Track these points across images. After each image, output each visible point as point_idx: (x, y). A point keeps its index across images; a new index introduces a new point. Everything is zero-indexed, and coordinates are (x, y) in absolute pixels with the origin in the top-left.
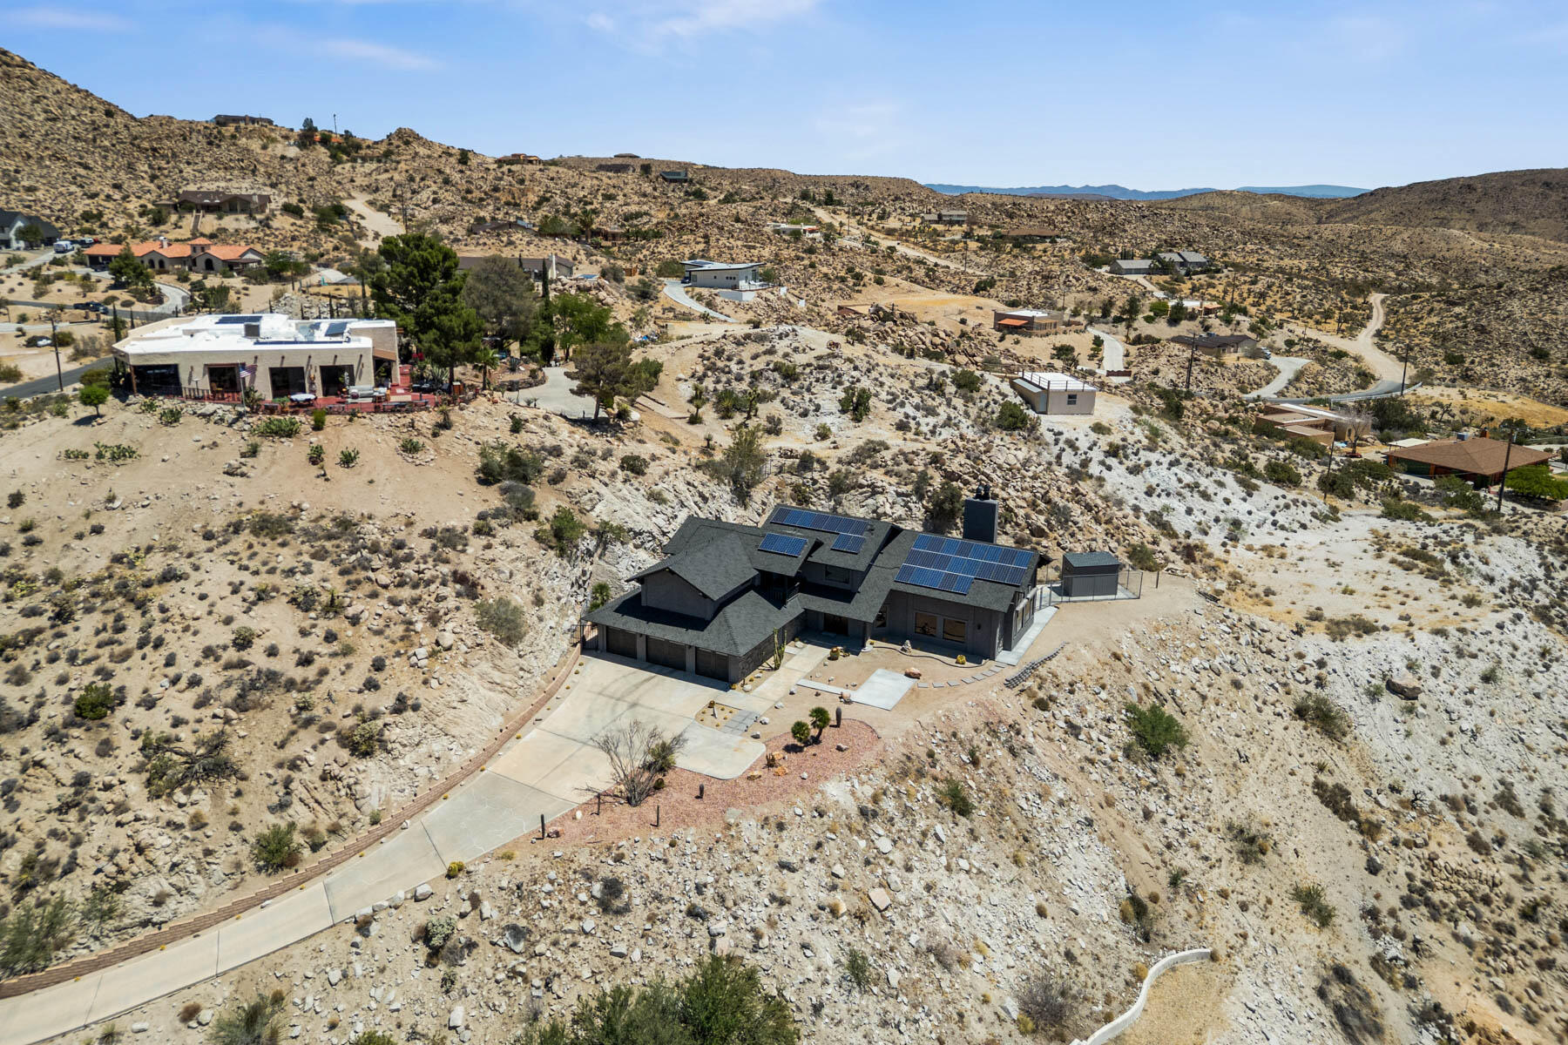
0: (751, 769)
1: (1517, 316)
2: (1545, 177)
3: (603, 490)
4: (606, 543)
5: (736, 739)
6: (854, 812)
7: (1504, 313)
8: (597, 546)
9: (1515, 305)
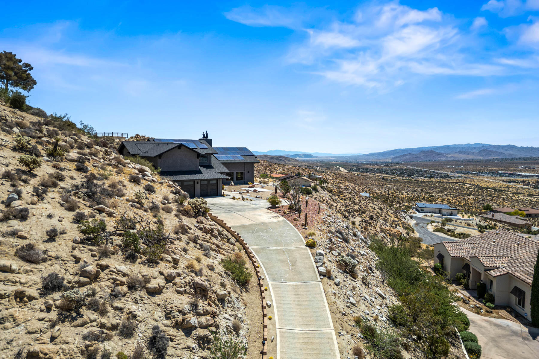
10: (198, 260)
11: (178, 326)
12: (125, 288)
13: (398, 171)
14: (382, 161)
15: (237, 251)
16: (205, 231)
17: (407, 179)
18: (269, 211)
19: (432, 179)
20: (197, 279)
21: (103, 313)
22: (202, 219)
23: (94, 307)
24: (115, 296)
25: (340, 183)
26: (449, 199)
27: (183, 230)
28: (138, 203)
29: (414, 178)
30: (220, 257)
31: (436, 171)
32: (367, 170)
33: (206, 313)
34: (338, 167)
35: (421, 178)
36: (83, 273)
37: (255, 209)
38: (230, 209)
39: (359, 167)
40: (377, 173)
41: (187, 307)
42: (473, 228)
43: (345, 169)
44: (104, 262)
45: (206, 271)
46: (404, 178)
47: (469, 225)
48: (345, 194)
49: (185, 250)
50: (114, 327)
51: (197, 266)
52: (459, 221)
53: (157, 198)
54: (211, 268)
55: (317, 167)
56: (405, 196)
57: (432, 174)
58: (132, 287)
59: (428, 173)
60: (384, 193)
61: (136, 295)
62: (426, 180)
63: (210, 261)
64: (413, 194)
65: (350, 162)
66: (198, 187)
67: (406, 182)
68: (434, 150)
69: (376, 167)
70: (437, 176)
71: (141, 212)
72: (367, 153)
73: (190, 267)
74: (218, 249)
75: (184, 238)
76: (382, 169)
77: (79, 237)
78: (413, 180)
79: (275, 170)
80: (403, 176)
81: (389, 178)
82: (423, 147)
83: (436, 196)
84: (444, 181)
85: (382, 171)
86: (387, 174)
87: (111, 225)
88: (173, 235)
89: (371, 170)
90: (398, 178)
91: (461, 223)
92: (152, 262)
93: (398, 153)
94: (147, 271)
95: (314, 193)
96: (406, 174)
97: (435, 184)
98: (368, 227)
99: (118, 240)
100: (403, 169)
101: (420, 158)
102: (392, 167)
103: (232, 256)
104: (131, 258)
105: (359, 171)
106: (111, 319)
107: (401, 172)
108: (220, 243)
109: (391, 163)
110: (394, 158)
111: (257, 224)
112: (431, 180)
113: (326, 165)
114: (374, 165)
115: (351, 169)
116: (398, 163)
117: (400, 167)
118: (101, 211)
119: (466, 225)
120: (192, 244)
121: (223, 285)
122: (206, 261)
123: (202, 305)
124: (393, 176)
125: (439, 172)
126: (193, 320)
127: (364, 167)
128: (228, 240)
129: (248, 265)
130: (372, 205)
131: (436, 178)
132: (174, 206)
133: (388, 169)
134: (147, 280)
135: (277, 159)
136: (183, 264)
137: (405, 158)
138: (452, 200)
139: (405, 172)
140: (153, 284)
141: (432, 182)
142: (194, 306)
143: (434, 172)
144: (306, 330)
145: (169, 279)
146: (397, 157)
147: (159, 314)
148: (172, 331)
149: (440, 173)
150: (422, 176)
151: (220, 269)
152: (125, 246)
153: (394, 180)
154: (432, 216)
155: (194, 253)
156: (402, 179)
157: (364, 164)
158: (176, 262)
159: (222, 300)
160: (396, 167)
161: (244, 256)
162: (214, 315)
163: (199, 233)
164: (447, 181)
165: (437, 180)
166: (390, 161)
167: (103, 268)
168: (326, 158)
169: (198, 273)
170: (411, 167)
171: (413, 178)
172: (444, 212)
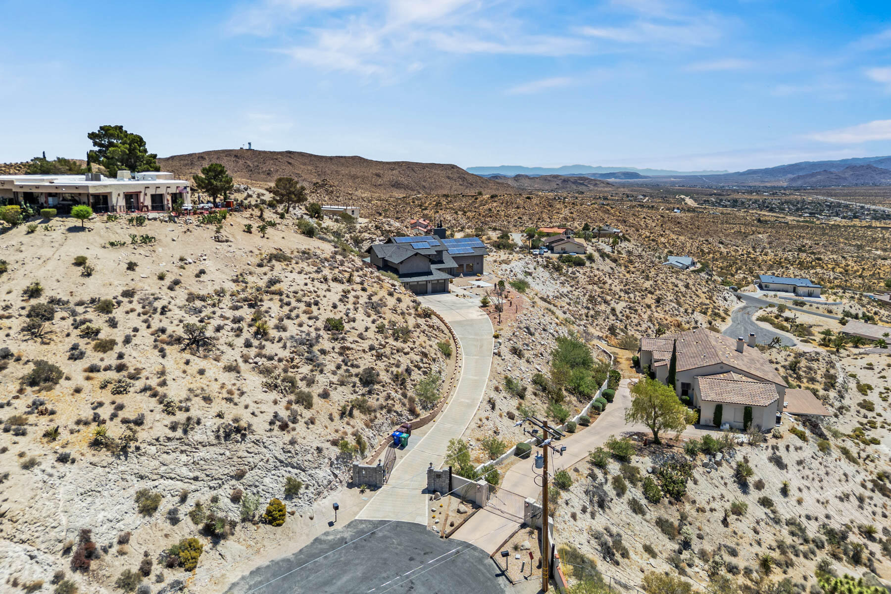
10: (425, 342)
11: (415, 366)
12: (395, 351)
13: (794, 205)
14: (768, 185)
15: (447, 338)
16: (430, 326)
17: (807, 222)
18: (480, 309)
19: (857, 222)
20: (423, 350)
21: (389, 359)
22: (428, 319)
23: (386, 356)
24: (392, 354)
25: (662, 235)
26: (848, 265)
27: (418, 326)
28: (394, 310)
29: (821, 220)
30: (437, 341)
31: (867, 206)
32: (735, 203)
33: (426, 363)
34: (683, 196)
35: (835, 218)
36: (381, 345)
37: (470, 307)
38: (452, 307)
39: (721, 197)
40: (753, 209)
41: (419, 360)
42: (835, 316)
43: (695, 201)
44: (387, 341)
45: (428, 347)
46: (802, 219)
47: (830, 312)
48: (636, 265)
49: (418, 337)
50: (393, 364)
51: (424, 345)
52: (815, 305)
53: (403, 306)
54: (431, 346)
55: (645, 196)
56: (769, 258)
57: (857, 212)
58: (398, 351)
59: (851, 210)
60: (733, 253)
61: (400, 354)
62: (844, 222)
63: (431, 343)
64: (785, 256)
65: (708, 187)
66: (430, 287)
67: (802, 227)
68: (875, 165)
69: (754, 196)
70: (868, 215)
71: (396, 316)
72: (742, 170)
73: (421, 345)
74: (436, 337)
75: (418, 330)
76: (764, 202)
77: (376, 330)
78: (818, 222)
79: (558, 213)
80: (800, 216)
81: (773, 219)
82: (853, 159)
83: (827, 259)
84: (878, 225)
85: (763, 206)
86: (772, 210)
87: (386, 322)
88: (413, 329)
89: (743, 203)
90: (789, 218)
91: (818, 308)
92: (405, 342)
93: (803, 169)
94: (402, 345)
95: (588, 264)
96: (807, 211)
97: (858, 231)
98: (633, 316)
99: (390, 332)
100: (803, 201)
101: (845, 179)
102: (784, 198)
103: (443, 341)
104: (396, 340)
105: (720, 204)
106: (392, 361)
107: (798, 208)
108: (437, 334)
109: (785, 189)
110: (793, 180)
111: (467, 320)
112: (852, 224)
113: (662, 193)
114: (751, 193)
115: (705, 201)
116: (798, 189)
117: (799, 198)
118: (381, 317)
119: (826, 311)
120: (422, 334)
121: (435, 354)
122: (428, 343)
123: (425, 360)
124: (782, 215)
125: (873, 207)
126: (421, 365)
127: (729, 198)
128: (443, 332)
129: (453, 346)
130: (674, 280)
131: (865, 219)
132: (412, 311)
133: (775, 202)
134: (403, 349)
135: (575, 182)
136: (417, 343)
137: (814, 179)
138: (853, 267)
139: (807, 208)
140: (406, 351)
141: (854, 226)
142: (422, 360)
143: (862, 207)
144: (475, 378)
145: (412, 349)
146: (799, 177)
147: (409, 362)
148: (414, 368)
149: (874, 210)
150: (837, 215)
151: (436, 347)
152: (393, 335)
153: (780, 222)
154: (775, 296)
155: (423, 338)
156: (798, 221)
157: (734, 191)
158: (414, 342)
159: (434, 360)
160: (792, 197)
161: (452, 341)
162: (429, 364)
163: (426, 328)
164: (883, 225)
165: (864, 223)
166: (785, 184)
167: (387, 343)
168: (664, 180)
169: (425, 348)
170: (821, 198)
171: (818, 219)
172: (801, 290)
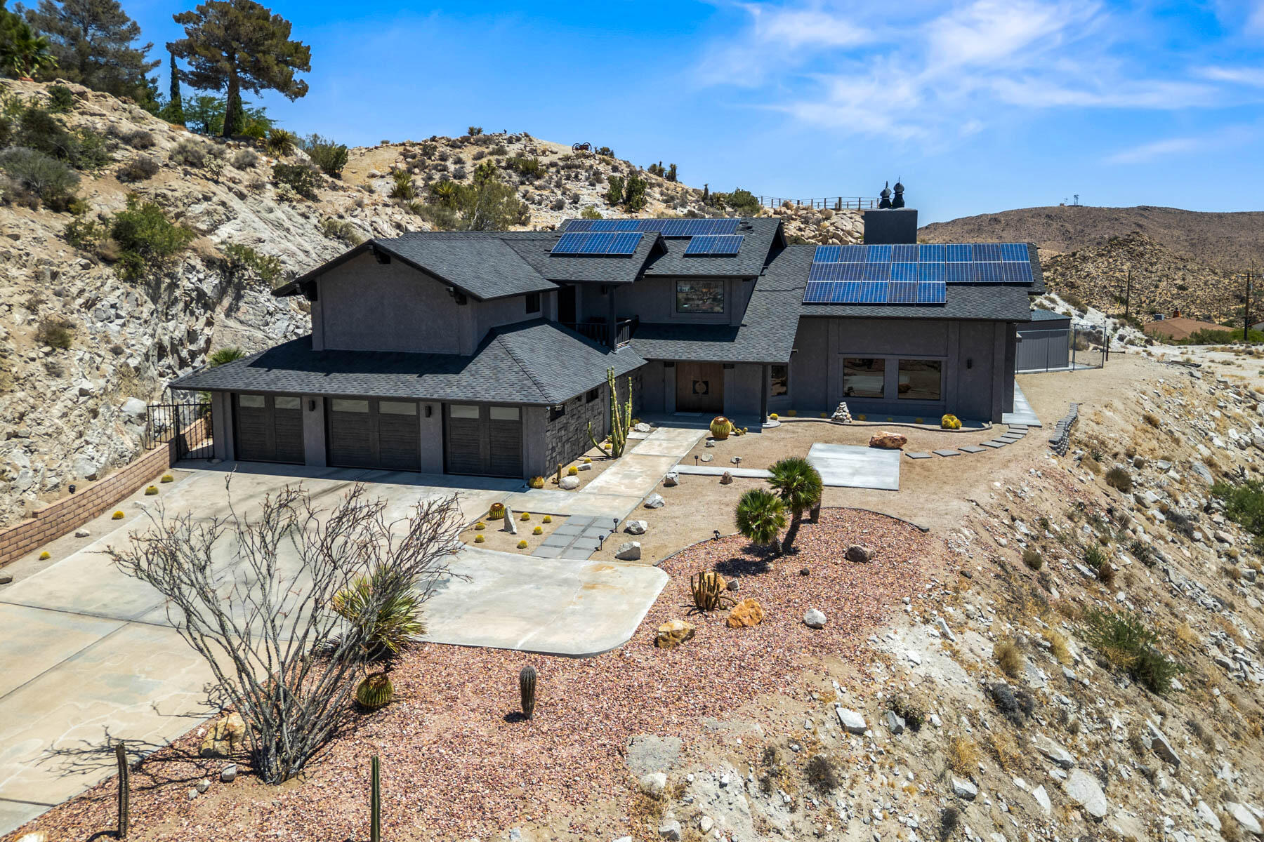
0: (652, 618)
1: (1095, 274)
2: (1047, 212)
3: (235, 203)
4: (239, 288)
5: (582, 566)
6: (978, 702)
7: (1083, 274)
8: (222, 292)
9: (1090, 267)
